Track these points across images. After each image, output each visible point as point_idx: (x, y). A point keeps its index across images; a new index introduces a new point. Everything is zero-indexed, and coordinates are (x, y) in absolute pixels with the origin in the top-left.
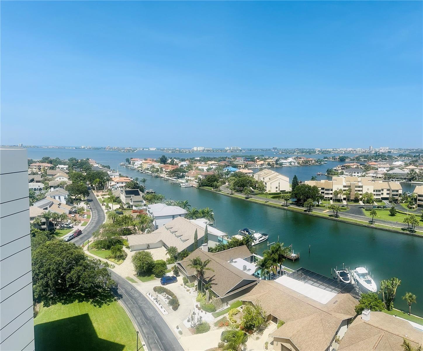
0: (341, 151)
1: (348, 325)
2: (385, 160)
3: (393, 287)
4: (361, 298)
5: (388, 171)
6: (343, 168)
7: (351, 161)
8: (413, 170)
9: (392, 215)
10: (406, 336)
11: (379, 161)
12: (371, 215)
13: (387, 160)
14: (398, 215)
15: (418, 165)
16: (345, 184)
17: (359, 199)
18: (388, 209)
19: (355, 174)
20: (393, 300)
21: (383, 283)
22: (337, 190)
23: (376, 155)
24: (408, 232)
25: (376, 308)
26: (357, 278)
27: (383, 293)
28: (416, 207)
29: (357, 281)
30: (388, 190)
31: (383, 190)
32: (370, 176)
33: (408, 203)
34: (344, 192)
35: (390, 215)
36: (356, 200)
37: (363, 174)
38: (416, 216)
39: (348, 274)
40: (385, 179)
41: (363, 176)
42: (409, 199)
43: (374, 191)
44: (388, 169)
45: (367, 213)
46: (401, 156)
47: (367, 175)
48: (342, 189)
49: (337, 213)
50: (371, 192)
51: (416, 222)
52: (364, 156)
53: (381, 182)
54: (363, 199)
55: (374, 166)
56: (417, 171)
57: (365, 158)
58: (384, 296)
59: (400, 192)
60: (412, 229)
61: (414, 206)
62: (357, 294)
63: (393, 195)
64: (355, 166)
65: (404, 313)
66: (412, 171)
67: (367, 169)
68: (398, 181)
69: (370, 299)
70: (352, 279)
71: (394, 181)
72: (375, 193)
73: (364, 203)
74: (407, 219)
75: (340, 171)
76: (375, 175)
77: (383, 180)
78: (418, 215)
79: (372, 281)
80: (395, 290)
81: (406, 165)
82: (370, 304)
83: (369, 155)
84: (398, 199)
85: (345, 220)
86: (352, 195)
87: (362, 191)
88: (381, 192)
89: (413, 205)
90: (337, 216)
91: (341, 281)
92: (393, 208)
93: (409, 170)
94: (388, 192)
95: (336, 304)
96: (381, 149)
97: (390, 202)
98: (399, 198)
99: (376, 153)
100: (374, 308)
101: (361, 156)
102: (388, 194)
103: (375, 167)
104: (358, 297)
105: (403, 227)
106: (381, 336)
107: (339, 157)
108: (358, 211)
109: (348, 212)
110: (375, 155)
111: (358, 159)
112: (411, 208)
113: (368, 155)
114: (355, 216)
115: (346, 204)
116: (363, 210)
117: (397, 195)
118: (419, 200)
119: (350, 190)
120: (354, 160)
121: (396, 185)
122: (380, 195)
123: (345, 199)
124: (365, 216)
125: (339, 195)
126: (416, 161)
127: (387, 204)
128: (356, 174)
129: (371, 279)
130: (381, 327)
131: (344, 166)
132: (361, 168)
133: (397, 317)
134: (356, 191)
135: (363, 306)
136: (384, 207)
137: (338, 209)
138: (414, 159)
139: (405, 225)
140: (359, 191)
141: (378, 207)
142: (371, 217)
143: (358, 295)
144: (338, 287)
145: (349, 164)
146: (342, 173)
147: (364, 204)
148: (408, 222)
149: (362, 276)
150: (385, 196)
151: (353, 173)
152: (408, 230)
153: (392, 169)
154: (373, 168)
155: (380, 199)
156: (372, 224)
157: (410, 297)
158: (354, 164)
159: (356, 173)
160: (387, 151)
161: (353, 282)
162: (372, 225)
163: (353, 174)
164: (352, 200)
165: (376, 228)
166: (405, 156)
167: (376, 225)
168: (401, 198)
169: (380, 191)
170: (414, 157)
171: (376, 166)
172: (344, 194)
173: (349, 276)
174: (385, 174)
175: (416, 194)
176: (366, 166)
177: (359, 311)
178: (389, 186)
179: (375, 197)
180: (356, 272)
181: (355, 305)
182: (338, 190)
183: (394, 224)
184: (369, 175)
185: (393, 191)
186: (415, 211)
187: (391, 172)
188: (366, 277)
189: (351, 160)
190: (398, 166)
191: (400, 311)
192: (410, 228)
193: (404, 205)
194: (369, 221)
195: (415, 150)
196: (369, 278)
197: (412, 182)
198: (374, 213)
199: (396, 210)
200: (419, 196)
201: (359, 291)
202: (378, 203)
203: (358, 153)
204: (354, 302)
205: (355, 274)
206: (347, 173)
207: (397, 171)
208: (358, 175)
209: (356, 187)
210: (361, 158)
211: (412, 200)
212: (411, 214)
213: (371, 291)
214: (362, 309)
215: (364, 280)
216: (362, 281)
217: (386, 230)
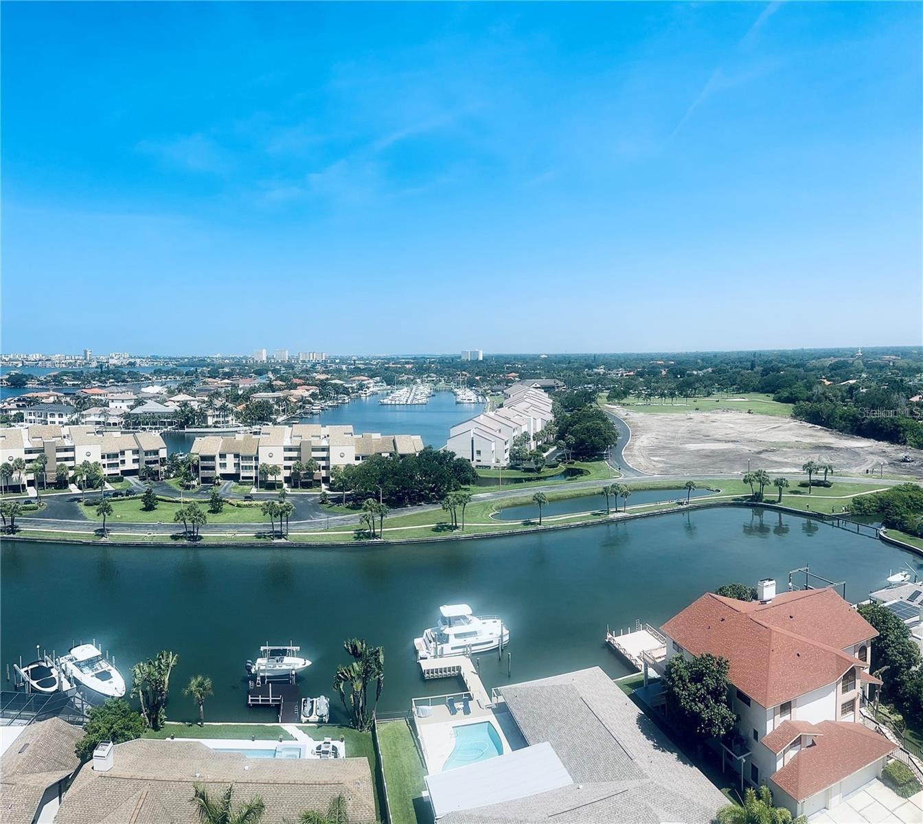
0: (13, 360)
1: (60, 797)
2: (123, 382)
3: (160, 673)
4: (88, 720)
5: (132, 408)
6: (21, 404)
7: (40, 387)
8: (185, 404)
9: (149, 507)
10: (198, 775)
11: (108, 384)
12: (98, 515)
13: (127, 382)
14: (162, 507)
15: (195, 393)
16: (28, 445)
17: (67, 479)
18: (139, 495)
19: (52, 419)
20: (166, 702)
21: (138, 671)
22: (9, 462)
23: (102, 372)
24: (186, 542)
25: (126, 733)
26: (76, 673)
27: (141, 693)
28: (198, 484)
29: (77, 682)
30: (136, 452)
31: (123, 453)
32: (91, 422)
33: (181, 479)
34: (27, 465)
35: (144, 509)
36: (62, 483)
37: (74, 418)
38: (200, 502)
39: (52, 670)
40: (127, 426)
41: (73, 423)
42: (183, 469)
43: (103, 457)
44: (132, 403)
45: (90, 513)
46: (158, 372)
47: (83, 421)
48: (24, 459)
49: (13, 521)
50: (95, 461)
51: (200, 516)
52: (74, 373)
53: (118, 434)
54: (78, 478)
55: (100, 397)
56: (195, 405)
57: (75, 379)
58: (142, 700)
59: (163, 454)
60: (193, 532)
61: (194, 483)
62: (78, 712)
63: (147, 462)
64: (51, 399)
65: (190, 725)
66: (184, 406)
67: (83, 404)
68: (156, 429)
69: (111, 717)
70: (63, 679)
71: (148, 430)
72: (105, 461)
73: (80, 488)
74: (181, 514)
75: (13, 413)
76: (102, 419)
77: (123, 430)
78: (203, 500)
79: (114, 673)
80: (167, 679)
81: (171, 393)
82: (111, 728)
83: (85, 371)
84: (158, 471)
85: (36, 536)
86: (49, 471)
87: (73, 459)
88: (121, 458)
89: (193, 479)
90: (13, 529)
91: (34, 690)
92: (149, 492)
93: (178, 404)
94: (136, 457)
95: (25, 753)
96: (112, 358)
97: (143, 479)
98: (162, 468)
99: (101, 366)
100: (123, 735)
101: (65, 374)
102: (135, 461)
103: (102, 400)
104: (81, 720)
105: (174, 533)
106: (144, 796)
107: (7, 377)
108: (68, 510)
109: (42, 515)
110: (100, 370)
111: (57, 381)
112: (188, 487)
113: (82, 372)
114: (60, 523)
115: (36, 495)
116: (81, 506)
117: (156, 462)
118: (204, 468)
119: (43, 460)
120: (47, 383)
121: (152, 440)
122: (117, 465)
123: (31, 483)
124: (85, 519)
125: (15, 475)
126: (192, 384)
127: (135, 485)
128: (57, 419)
129: (110, 667)
130: (140, 775)
131: (24, 400)
132: (68, 404)
133: (175, 739)
134: (58, 459)
135: (94, 737)
136: (129, 492)
137: (15, 511)
138: (186, 379)
139: (177, 526)
140: (67, 459)
141: (116, 494)
142: (100, 520)
143: (79, 715)
144: (28, 709)
145: (35, 395)
146: (20, 418)
147: (80, 492)
148: (184, 520)
149: (87, 665)
150: (130, 466)
151: (49, 416)
152: (185, 537)
153: (140, 402)
154: (98, 403)
155: (118, 474)
156: (103, 536)
157: (200, 685)
158: (48, 393)
159: (57, 416)
160: (125, 362)
161: (66, 686)
162: (103, 539)
163: (49, 419)
164: (49, 485)
165: (112, 545)
166: (167, 373)
167: (114, 536)
168: (166, 468)
169: (116, 456)
170: (187, 374)
171: (103, 398)
172: (29, 471)
173: (54, 672)
174: (127, 416)
175: (195, 456)
176: (78, 397)
177: (85, 754)
178: (137, 442)
179: (106, 471)
180: (71, 660)
181: (74, 742)
182: (11, 463)
183: (154, 528)
184: (88, 419)
185: (147, 453)
186: (197, 493)
187: (138, 410)
188: (97, 665)
189: (42, 385)
190: (154, 397)
191: (182, 724)
192: (190, 532)
193: (173, 482)
194: (96, 531)
195: (186, 360)
196: (104, 666)
197: (187, 430)
198: (106, 510)
199: (157, 496)
200: (204, 458)
201: (83, 705)
202: (114, 484)
203: (57, 366)
204: (72, 736)
205: (70, 666)
206: (33, 417)
207: (151, 407)
208: (61, 420)
209: (58, 450)
210: (65, 378)
211: (189, 468)
212: (188, 500)
213: (113, 697)
214: (94, 746)
215: (93, 674)
216: (88, 679)
217: (138, 546)
